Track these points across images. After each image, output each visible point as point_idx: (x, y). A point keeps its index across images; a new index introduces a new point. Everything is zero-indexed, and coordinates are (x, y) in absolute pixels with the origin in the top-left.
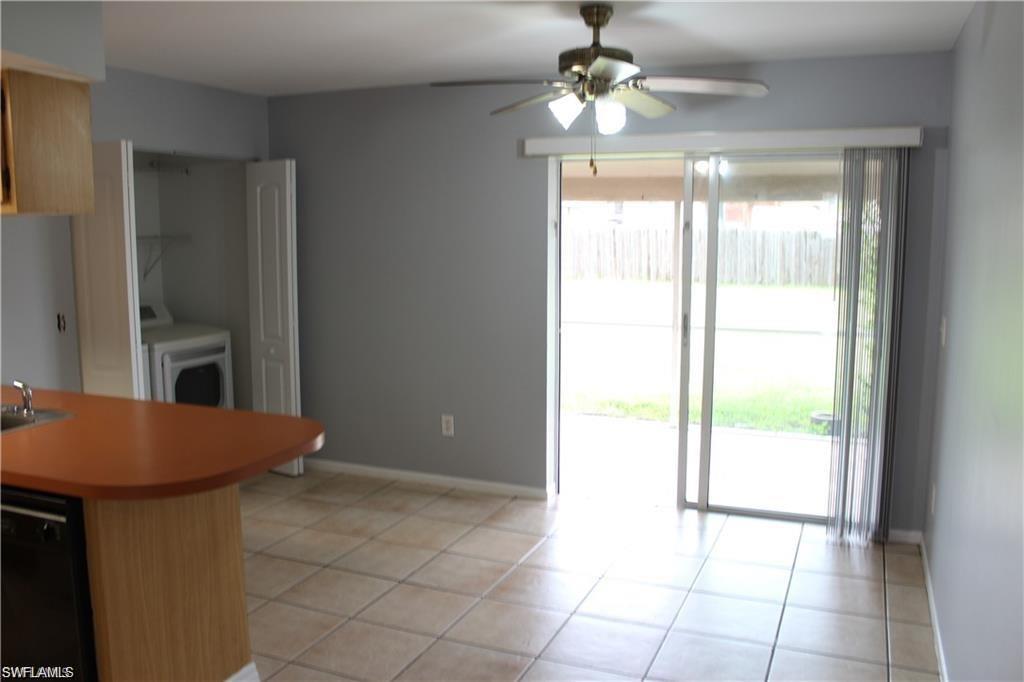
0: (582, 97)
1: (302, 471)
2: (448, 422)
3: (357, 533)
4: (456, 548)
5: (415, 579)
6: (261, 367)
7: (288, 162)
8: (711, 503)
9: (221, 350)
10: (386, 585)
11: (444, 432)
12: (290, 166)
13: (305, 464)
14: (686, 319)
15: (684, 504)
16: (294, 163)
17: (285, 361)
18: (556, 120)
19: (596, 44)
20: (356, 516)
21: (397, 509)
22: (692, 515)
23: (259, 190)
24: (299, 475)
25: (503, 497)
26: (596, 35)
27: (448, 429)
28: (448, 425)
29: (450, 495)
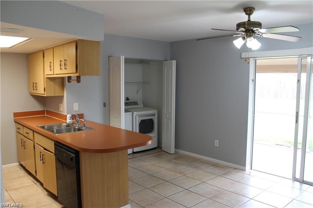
0: (244, 38)
1: (174, 153)
2: (217, 142)
3: (181, 173)
4: (208, 182)
5: (190, 189)
6: (164, 120)
7: (173, 61)
8: (304, 180)
9: (154, 115)
10: (181, 189)
11: (216, 145)
12: (174, 62)
13: (175, 150)
14: (297, 113)
15: (295, 179)
16: (175, 61)
17: (171, 120)
18: (235, 46)
19: (249, 20)
20: (182, 168)
21: (196, 168)
22: (297, 184)
23: (166, 69)
24: (173, 154)
25: (231, 168)
26: (249, 17)
27: (217, 144)
28: (217, 143)
29: (215, 165)
